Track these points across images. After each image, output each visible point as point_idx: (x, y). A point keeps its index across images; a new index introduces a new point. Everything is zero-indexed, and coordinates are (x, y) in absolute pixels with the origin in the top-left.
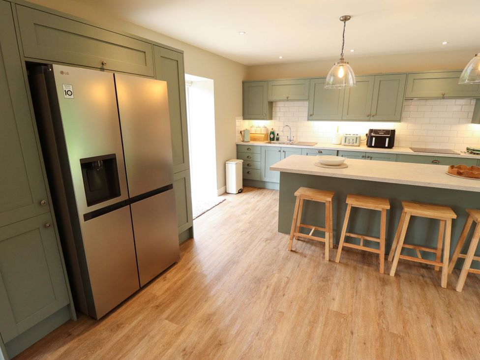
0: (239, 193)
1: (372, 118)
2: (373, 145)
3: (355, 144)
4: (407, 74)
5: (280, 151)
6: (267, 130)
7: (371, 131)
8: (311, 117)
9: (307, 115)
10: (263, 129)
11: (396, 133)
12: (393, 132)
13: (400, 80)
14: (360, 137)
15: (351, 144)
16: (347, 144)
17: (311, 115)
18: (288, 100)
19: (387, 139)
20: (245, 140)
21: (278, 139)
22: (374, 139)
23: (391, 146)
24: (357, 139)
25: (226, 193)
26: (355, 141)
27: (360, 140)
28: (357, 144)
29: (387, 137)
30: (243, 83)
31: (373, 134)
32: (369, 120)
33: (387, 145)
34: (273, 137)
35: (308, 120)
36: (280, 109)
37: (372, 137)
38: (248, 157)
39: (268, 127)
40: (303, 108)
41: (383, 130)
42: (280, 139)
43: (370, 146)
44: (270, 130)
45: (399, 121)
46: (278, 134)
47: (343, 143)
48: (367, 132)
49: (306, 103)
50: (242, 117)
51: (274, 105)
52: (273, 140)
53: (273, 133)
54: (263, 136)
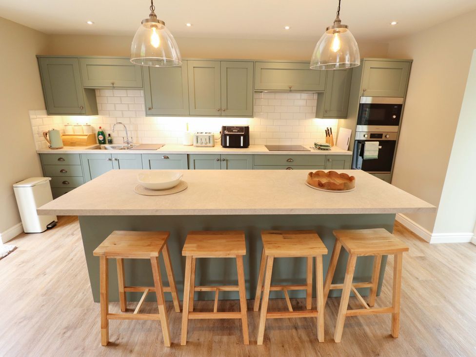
0: (48, 229)
1: (223, 113)
2: (228, 145)
3: (208, 145)
4: (254, 62)
5: (110, 160)
6: (93, 129)
7: (224, 128)
8: (151, 111)
9: (144, 109)
10: (85, 128)
11: (250, 130)
12: (247, 128)
13: (247, 68)
14: (213, 136)
15: (204, 145)
16: (199, 144)
17: (150, 109)
18: (113, 87)
19: (242, 138)
20: (54, 146)
21: (111, 142)
22: (228, 137)
23: (246, 145)
24: (211, 138)
25: (24, 234)
26: (208, 141)
27: (214, 139)
28: (211, 144)
29: (242, 135)
30: (38, 58)
31: (226, 132)
32: (221, 116)
33: (242, 145)
34: (102, 139)
35: (147, 115)
36: (108, 99)
37: (225, 135)
38: (61, 171)
39: (93, 125)
40: (138, 98)
41: (237, 127)
42: (114, 141)
43: (225, 146)
44: (97, 130)
45: (252, 116)
46: (109, 135)
47: (195, 143)
48: (220, 129)
49: (142, 92)
50: (45, 111)
51: (97, 93)
52: (104, 143)
53: (102, 133)
54: (86, 137)
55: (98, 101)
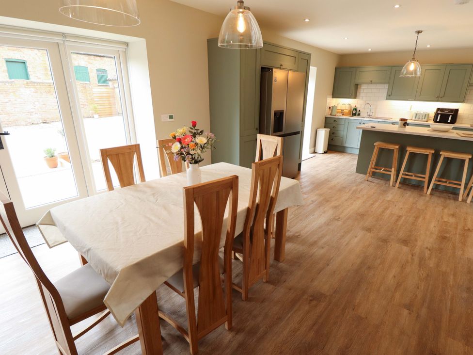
0: (325, 153)
1: (440, 99)
2: (438, 120)
3: (424, 120)
4: (472, 65)
5: (360, 123)
6: (351, 107)
7: (438, 109)
8: (390, 96)
9: (386, 95)
10: (348, 106)
11: (459, 112)
12: (457, 110)
13: (466, 69)
14: (429, 114)
15: (420, 120)
16: (416, 119)
18: (371, 83)
19: (451, 116)
20: (333, 114)
21: (359, 115)
22: (439, 115)
23: (453, 121)
24: (427, 116)
25: (315, 152)
26: (423, 117)
27: (428, 117)
28: (426, 120)
29: (451, 115)
30: (336, 68)
31: (439, 112)
32: (438, 101)
33: (449, 121)
34: (355, 113)
35: (387, 99)
36: (364, 90)
37: (438, 114)
38: (333, 127)
39: (352, 105)
40: (384, 89)
41: (449, 109)
42: (362, 114)
43: (436, 122)
44: (353, 107)
45: (463, 102)
46: (359, 111)
47: (414, 118)
48: (435, 110)
49: (388, 85)
50: (332, 96)
51: (359, 87)
52: (355, 115)
53: (355, 109)
54: (348, 111)
55: (358, 91)
